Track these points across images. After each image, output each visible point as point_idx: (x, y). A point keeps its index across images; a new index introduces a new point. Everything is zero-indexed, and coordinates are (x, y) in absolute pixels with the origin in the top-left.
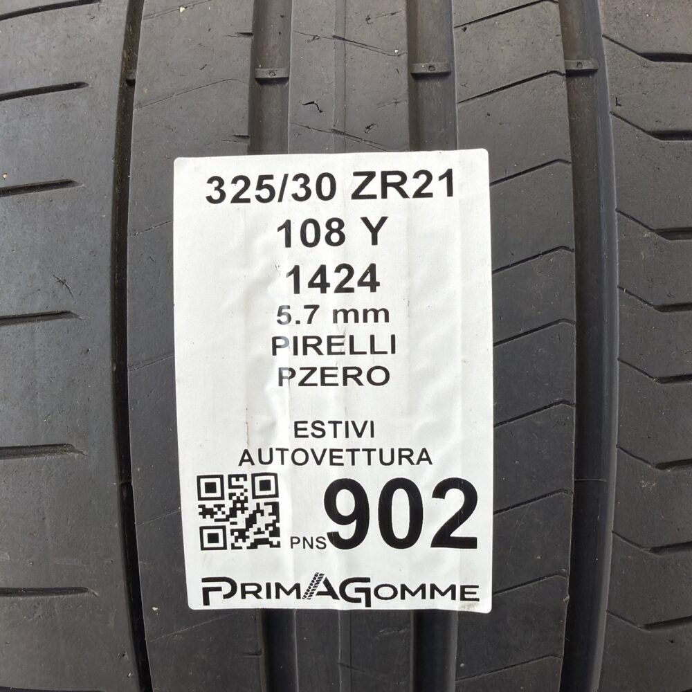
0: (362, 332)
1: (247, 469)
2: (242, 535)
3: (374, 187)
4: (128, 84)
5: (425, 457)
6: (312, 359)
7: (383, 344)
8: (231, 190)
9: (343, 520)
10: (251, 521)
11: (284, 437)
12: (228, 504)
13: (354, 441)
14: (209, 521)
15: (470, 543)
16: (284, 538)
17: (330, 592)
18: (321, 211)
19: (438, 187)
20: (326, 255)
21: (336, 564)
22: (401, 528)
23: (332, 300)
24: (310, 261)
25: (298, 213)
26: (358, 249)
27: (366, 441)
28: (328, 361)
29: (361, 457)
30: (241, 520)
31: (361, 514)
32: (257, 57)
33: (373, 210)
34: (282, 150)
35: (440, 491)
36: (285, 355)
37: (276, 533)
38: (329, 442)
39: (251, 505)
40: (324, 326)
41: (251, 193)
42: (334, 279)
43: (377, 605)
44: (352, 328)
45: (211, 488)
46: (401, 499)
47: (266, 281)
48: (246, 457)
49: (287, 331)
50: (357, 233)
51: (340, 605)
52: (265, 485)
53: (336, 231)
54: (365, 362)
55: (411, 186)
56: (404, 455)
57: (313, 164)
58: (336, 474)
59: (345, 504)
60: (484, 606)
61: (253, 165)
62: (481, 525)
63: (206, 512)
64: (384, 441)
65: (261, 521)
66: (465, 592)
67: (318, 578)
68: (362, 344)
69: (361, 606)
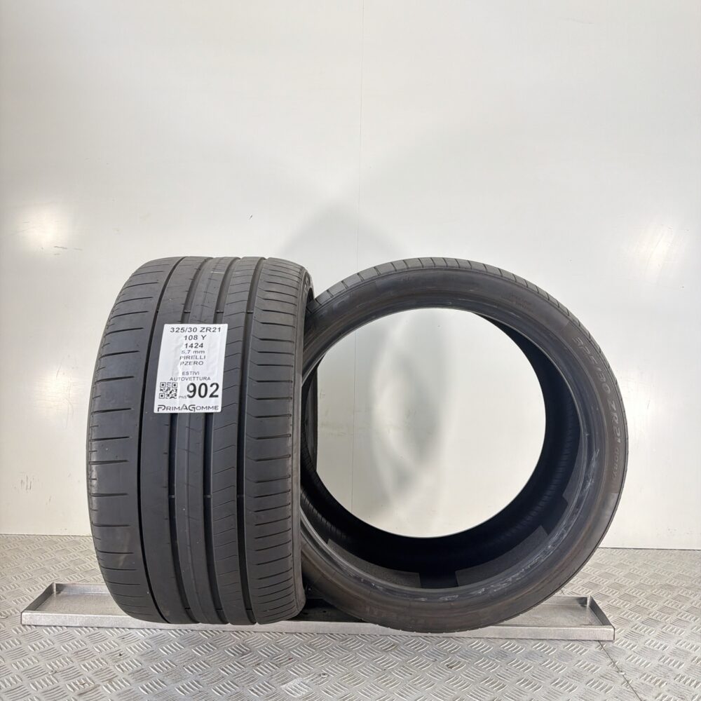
0: (198, 355)
1: (171, 381)
2: (168, 395)
3: (205, 330)
4: (157, 312)
5: (209, 378)
6: (188, 360)
7: (203, 357)
8: (175, 330)
9: (191, 392)
10: (171, 392)
11: (180, 375)
12: (166, 388)
13: (195, 375)
14: (162, 392)
15: (217, 396)
16: (177, 397)
17: (186, 408)
18: (193, 334)
19: (217, 330)
20: (194, 342)
21: (188, 402)
22: (203, 394)
23: (194, 349)
24: (189, 343)
25: (188, 334)
26: (200, 341)
27: (197, 375)
28: (191, 360)
29: (196, 379)
30: (169, 392)
31: (194, 390)
32: (185, 308)
33: (204, 334)
34: (187, 323)
35: (212, 386)
36: (182, 360)
37: (176, 395)
38: (190, 376)
39: (171, 389)
40: (191, 354)
41: (180, 330)
42: (194, 346)
43: (196, 411)
44: (197, 354)
45: (163, 385)
46: (203, 387)
47: (181, 346)
48: (172, 379)
49: (183, 355)
50: (200, 338)
51: (188, 411)
52: (175, 385)
53: (196, 337)
54: (198, 361)
55: (212, 330)
56: (205, 378)
57: (193, 326)
58: (190, 382)
59: (191, 388)
60: (219, 410)
61: (181, 326)
62: (219, 393)
63: (161, 390)
64: (201, 375)
65: (173, 393)
66: (216, 408)
67: (184, 405)
68: (198, 357)
69: (192, 412)
